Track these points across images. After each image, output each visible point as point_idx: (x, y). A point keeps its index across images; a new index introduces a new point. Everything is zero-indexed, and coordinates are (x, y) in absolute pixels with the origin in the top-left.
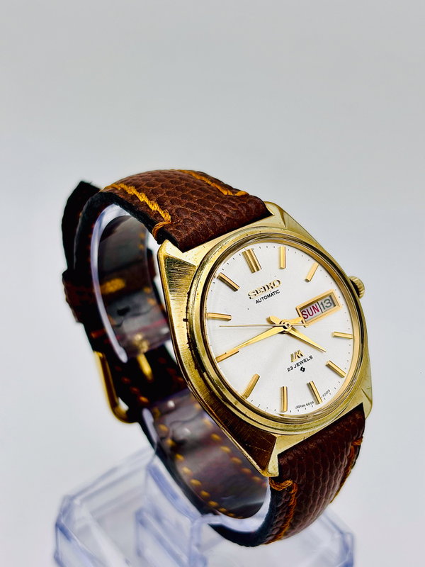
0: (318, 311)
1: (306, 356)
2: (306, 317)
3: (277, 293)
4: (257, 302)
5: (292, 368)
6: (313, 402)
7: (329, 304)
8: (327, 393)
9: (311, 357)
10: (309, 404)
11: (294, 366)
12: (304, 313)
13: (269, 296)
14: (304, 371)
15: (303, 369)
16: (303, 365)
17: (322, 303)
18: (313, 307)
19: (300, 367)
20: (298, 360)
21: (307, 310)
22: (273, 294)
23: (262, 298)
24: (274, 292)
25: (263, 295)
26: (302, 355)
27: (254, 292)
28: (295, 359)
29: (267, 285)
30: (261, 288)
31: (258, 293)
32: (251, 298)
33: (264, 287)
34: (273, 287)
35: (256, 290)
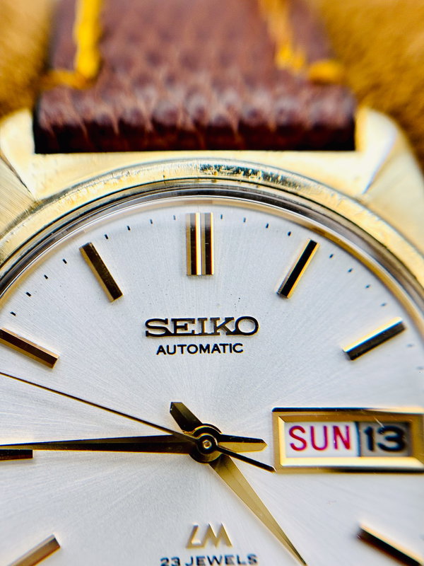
0: (347, 445)
2: (299, 444)
3: (232, 348)
4: (161, 350)
5: (178, 564)
7: (395, 445)
9: (252, 559)
11: (185, 560)
12: (297, 432)
13: (204, 349)
17: (370, 433)
18: (336, 431)
20: (209, 551)
21: (312, 429)
22: (221, 348)
23: (182, 346)
24: (224, 345)
25: (187, 341)
26: (228, 543)
27: (166, 321)
28: (202, 545)
29: (214, 320)
30: (192, 321)
31: (176, 327)
32: (148, 334)
33: (202, 321)
34: (229, 333)
35: (175, 321)
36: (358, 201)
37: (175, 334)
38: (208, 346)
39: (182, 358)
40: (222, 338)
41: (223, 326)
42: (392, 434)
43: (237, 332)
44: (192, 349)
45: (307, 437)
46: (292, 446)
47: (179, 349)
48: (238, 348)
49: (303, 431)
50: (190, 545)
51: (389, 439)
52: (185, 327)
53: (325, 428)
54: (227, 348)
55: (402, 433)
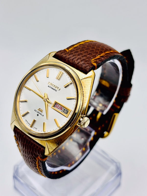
0: (61, 110)
1: (43, 114)
2: (56, 106)
3: (56, 91)
4: (48, 86)
5: (36, 111)
7: (66, 113)
8: (36, 128)
9: (43, 116)
10: (29, 124)
11: (37, 111)
12: (57, 105)
13: (53, 89)
14: (38, 116)
15: (38, 115)
16: (39, 115)
17: (64, 110)
18: (61, 107)
19: (38, 114)
20: (40, 112)
23: (51, 87)
24: (55, 89)
27: (51, 83)
29: (56, 86)
30: (54, 85)
34: (57, 88)
39: (50, 89)
42: (67, 111)
45: (58, 106)
51: (66, 112)
55: (68, 112)
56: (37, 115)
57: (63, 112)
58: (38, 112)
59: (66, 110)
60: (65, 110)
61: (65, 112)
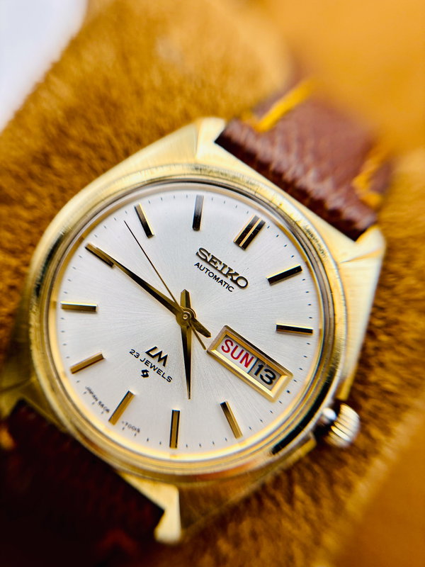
0: (247, 365)
2: (226, 349)
3: (228, 287)
4: (198, 265)
5: (137, 357)
6: (108, 411)
7: (268, 380)
8: (134, 428)
9: (169, 379)
10: (102, 406)
11: (141, 358)
13: (216, 278)
14: (144, 376)
15: (145, 374)
16: (151, 372)
17: (261, 367)
18: (247, 356)
19: (146, 368)
20: (154, 362)
21: (237, 347)
22: (224, 283)
23: (208, 270)
24: (226, 283)
25: (212, 269)
26: (164, 365)
27: (209, 254)
28: (153, 357)
29: (230, 270)
30: (220, 263)
31: (211, 260)
32: (197, 254)
33: (225, 266)
34: (232, 280)
35: (213, 257)
36: (336, 264)
37: (209, 263)
38: (219, 278)
39: (204, 275)
40: (228, 280)
41: (232, 275)
42: (271, 376)
43: (235, 282)
44: (211, 275)
46: (223, 347)
47: (205, 270)
48: (231, 289)
49: (232, 345)
50: (148, 353)
51: (267, 376)
52: (215, 263)
53: (242, 351)
54: (226, 285)
55: (274, 377)
56: (143, 371)
57: (256, 374)
58: (147, 363)
59: (266, 370)
60: (264, 368)
61: (262, 377)
